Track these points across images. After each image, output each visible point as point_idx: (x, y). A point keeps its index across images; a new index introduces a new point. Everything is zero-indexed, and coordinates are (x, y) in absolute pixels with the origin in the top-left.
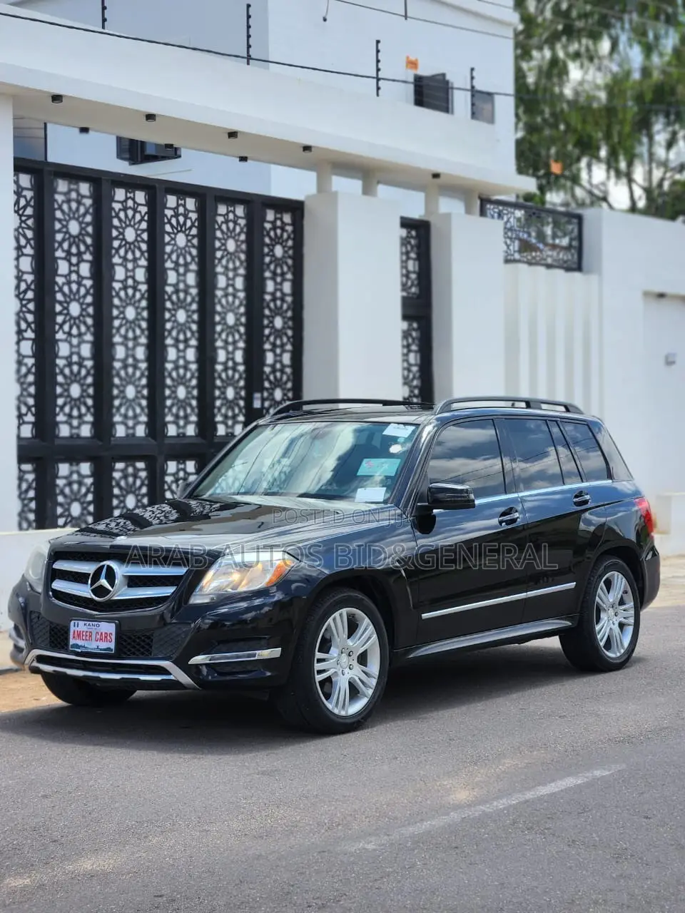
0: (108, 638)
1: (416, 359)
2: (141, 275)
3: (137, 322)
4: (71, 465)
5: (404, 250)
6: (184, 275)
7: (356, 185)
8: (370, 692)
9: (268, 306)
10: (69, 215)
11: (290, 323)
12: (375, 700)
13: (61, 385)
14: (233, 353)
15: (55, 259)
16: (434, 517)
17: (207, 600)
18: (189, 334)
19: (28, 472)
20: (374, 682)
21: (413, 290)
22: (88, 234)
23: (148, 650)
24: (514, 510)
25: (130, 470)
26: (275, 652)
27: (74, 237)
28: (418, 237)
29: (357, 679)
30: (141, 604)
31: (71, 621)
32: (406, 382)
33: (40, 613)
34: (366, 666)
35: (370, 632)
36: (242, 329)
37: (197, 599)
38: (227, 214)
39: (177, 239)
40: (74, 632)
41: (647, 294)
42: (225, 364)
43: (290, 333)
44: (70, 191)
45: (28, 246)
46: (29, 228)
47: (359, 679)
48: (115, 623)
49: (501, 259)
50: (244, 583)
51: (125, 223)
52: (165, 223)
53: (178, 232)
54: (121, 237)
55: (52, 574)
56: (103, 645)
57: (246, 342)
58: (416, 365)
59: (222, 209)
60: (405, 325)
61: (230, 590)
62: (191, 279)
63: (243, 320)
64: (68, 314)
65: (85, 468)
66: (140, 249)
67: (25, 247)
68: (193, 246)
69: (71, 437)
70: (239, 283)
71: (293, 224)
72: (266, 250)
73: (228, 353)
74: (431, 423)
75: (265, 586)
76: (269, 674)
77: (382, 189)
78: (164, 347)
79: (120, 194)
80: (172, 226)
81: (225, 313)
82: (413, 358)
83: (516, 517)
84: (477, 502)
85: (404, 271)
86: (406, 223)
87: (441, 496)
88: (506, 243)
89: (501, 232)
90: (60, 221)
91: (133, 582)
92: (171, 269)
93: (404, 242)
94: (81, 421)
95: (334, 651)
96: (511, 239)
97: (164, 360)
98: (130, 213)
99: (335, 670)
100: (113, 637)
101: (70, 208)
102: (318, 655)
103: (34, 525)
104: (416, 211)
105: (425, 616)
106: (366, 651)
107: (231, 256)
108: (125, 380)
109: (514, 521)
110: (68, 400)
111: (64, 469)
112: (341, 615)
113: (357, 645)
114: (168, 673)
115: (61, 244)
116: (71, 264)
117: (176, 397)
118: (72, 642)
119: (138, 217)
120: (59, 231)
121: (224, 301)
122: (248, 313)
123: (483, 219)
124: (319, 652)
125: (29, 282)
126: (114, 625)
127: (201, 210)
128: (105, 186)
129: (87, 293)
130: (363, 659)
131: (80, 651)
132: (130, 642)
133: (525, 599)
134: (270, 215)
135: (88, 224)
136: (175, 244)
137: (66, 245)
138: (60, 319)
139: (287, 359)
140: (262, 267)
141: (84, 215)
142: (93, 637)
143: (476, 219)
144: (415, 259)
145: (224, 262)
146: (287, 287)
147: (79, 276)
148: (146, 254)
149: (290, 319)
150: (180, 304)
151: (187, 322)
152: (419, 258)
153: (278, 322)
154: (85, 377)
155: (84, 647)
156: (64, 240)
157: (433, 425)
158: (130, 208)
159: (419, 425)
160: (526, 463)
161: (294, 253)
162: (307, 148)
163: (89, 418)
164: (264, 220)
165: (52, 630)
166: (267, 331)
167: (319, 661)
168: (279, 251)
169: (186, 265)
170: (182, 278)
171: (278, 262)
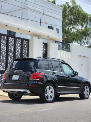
2: (5, 48)
9: (24, 54)
18: (12, 57)
21: (45, 53)
25: (2, 75)
28: (46, 45)
36: (20, 57)
41: (78, 56)
49: (57, 49)
51: (3, 40)
52: (9, 41)
53: (11, 42)
54: (2, 42)
59: (17, 40)
62: (13, 49)
68: (13, 44)
70: (20, 50)
71: (28, 42)
78: (8, 58)
79: (3, 36)
81: (17, 54)
85: (43, 50)
86: (44, 43)
92: (10, 47)
93: (43, 46)
96: (59, 47)
97: (8, 60)
107: (19, 46)
108: (2, 62)
119: (5, 40)
121: (17, 52)
122: (21, 54)
127: (14, 40)
134: (24, 41)
136: (10, 44)
140: (23, 48)
143: (54, 43)
144: (45, 49)
145: (17, 47)
146: (26, 51)
148: (6, 45)
149: (27, 56)
150: (11, 52)
151: (12, 55)
153: (25, 56)
158: (4, 38)
161: (28, 46)
164: (23, 42)
168: (25, 46)
169: (12, 47)
170: (11, 49)
171: (25, 48)
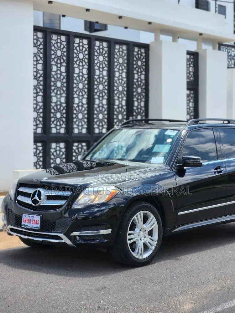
0: (37, 222)
1: (192, 105)
2: (85, 71)
3: (83, 89)
4: (56, 144)
5: (188, 63)
6: (102, 71)
7: (170, 38)
8: (154, 248)
9: (135, 84)
10: (57, 48)
11: (144, 91)
12: (156, 251)
13: (53, 113)
14: (121, 101)
15: (51, 65)
16: (185, 170)
17: (79, 207)
18: (104, 94)
19: (40, 146)
20: (155, 243)
21: (192, 79)
22: (64, 56)
23: (54, 229)
24: (221, 167)
25: (80, 146)
26: (109, 231)
27: (59, 57)
28: (194, 58)
29: (147, 242)
30: (52, 208)
31: (23, 214)
32: (188, 113)
33: (12, 210)
34: (152, 236)
35: (154, 222)
36: (125, 93)
37: (75, 207)
38: (119, 49)
39: (99, 58)
40: (24, 219)
42: (118, 105)
43: (144, 94)
44: (58, 39)
45: (41, 60)
46: (41, 53)
47: (149, 242)
48: (40, 216)
49: (226, 67)
50: (97, 199)
51: (79, 51)
52: (95, 52)
53: (100, 55)
54: (77, 57)
55: (18, 193)
56: (35, 225)
57: (127, 97)
58: (192, 107)
59: (117, 47)
60: (188, 92)
61: (89, 203)
62: (105, 73)
63: (125, 89)
64: (56, 86)
65: (62, 145)
66: (85, 61)
67: (39, 60)
68: (106, 61)
69: (57, 133)
70: (124, 75)
71: (145, 53)
72: (134, 63)
73: (119, 101)
74: (185, 129)
75: (105, 201)
76: (106, 241)
77: (180, 40)
78: (94, 99)
79: (77, 40)
80: (98, 53)
81: (118, 87)
82: (191, 104)
83: (222, 170)
84: (203, 164)
85: (188, 71)
86: (189, 53)
87: (188, 161)
88: (228, 61)
89: (226, 57)
90: (53, 50)
91: (49, 198)
92: (97, 69)
93: (188, 60)
94: (60, 127)
95: (137, 230)
96: (230, 59)
97: (94, 104)
98: (81, 48)
99: (137, 238)
100: (39, 222)
101: (57, 46)
102: (129, 232)
103: (42, 167)
104: (193, 49)
105: (180, 213)
106: (152, 229)
107: (121, 65)
108: (78, 111)
109: (221, 172)
110: (56, 119)
111: (54, 145)
112: (140, 214)
113: (147, 227)
114: (61, 239)
115: (53, 59)
116: (57, 67)
117: (98, 118)
118: (23, 223)
119: (84, 49)
120: (53, 54)
121: (118, 82)
122: (127, 87)
123: (219, 52)
124: (129, 230)
125: (41, 74)
126: (39, 217)
127: (109, 47)
128: (71, 37)
129: (64, 78)
130: (150, 233)
131: (26, 227)
132: (47, 225)
133: (226, 205)
134: (136, 49)
135: (64, 52)
136: (99, 60)
137: (55, 60)
138: (53, 88)
139: (143, 104)
140: (133, 69)
141: (63, 48)
142: (31, 221)
143: (217, 51)
144: (192, 67)
145: (118, 67)
146: (143, 77)
147: (61, 71)
148: (87, 64)
149: (144, 89)
150: (101, 83)
151: (103, 89)
152: (194, 66)
153: (139, 90)
154: (62, 110)
155: (27, 226)
156: (55, 58)
157: (186, 130)
158: (81, 46)
159: (180, 130)
160: (232, 146)
161: (146, 64)
162: (150, 23)
163: (64, 126)
164: (134, 51)
165: (16, 217)
166: (135, 94)
167: (130, 234)
168: (139, 63)
169: (103, 68)
170: (101, 73)
171: (139, 67)
